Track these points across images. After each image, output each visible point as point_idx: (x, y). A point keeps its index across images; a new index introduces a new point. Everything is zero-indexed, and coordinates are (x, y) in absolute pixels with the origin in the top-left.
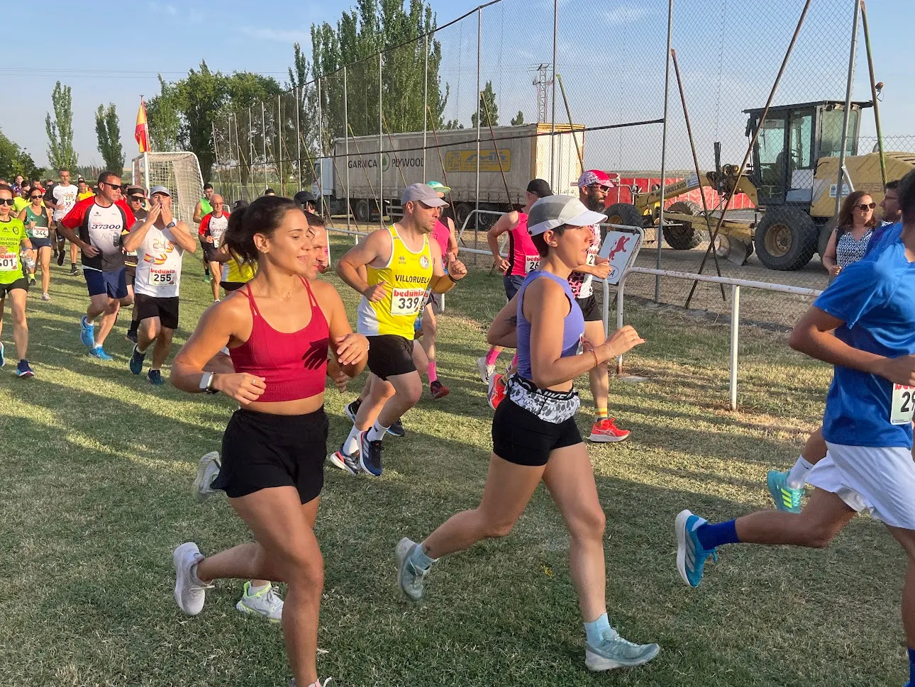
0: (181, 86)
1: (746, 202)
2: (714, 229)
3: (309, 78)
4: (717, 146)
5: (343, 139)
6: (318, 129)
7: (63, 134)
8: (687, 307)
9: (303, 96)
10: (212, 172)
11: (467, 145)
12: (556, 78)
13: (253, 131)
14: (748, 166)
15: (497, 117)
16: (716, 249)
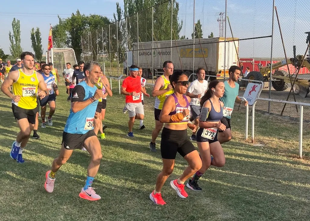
0: (68, 21)
1: (307, 71)
2: (293, 82)
3: (123, 17)
4: (294, 47)
5: (137, 43)
6: (126, 39)
7: (16, 40)
8: (281, 115)
9: (120, 25)
10: (81, 57)
11: (189, 46)
12: (227, 18)
13: (98, 40)
14: (307, 56)
15: (202, 35)
16: (294, 90)
